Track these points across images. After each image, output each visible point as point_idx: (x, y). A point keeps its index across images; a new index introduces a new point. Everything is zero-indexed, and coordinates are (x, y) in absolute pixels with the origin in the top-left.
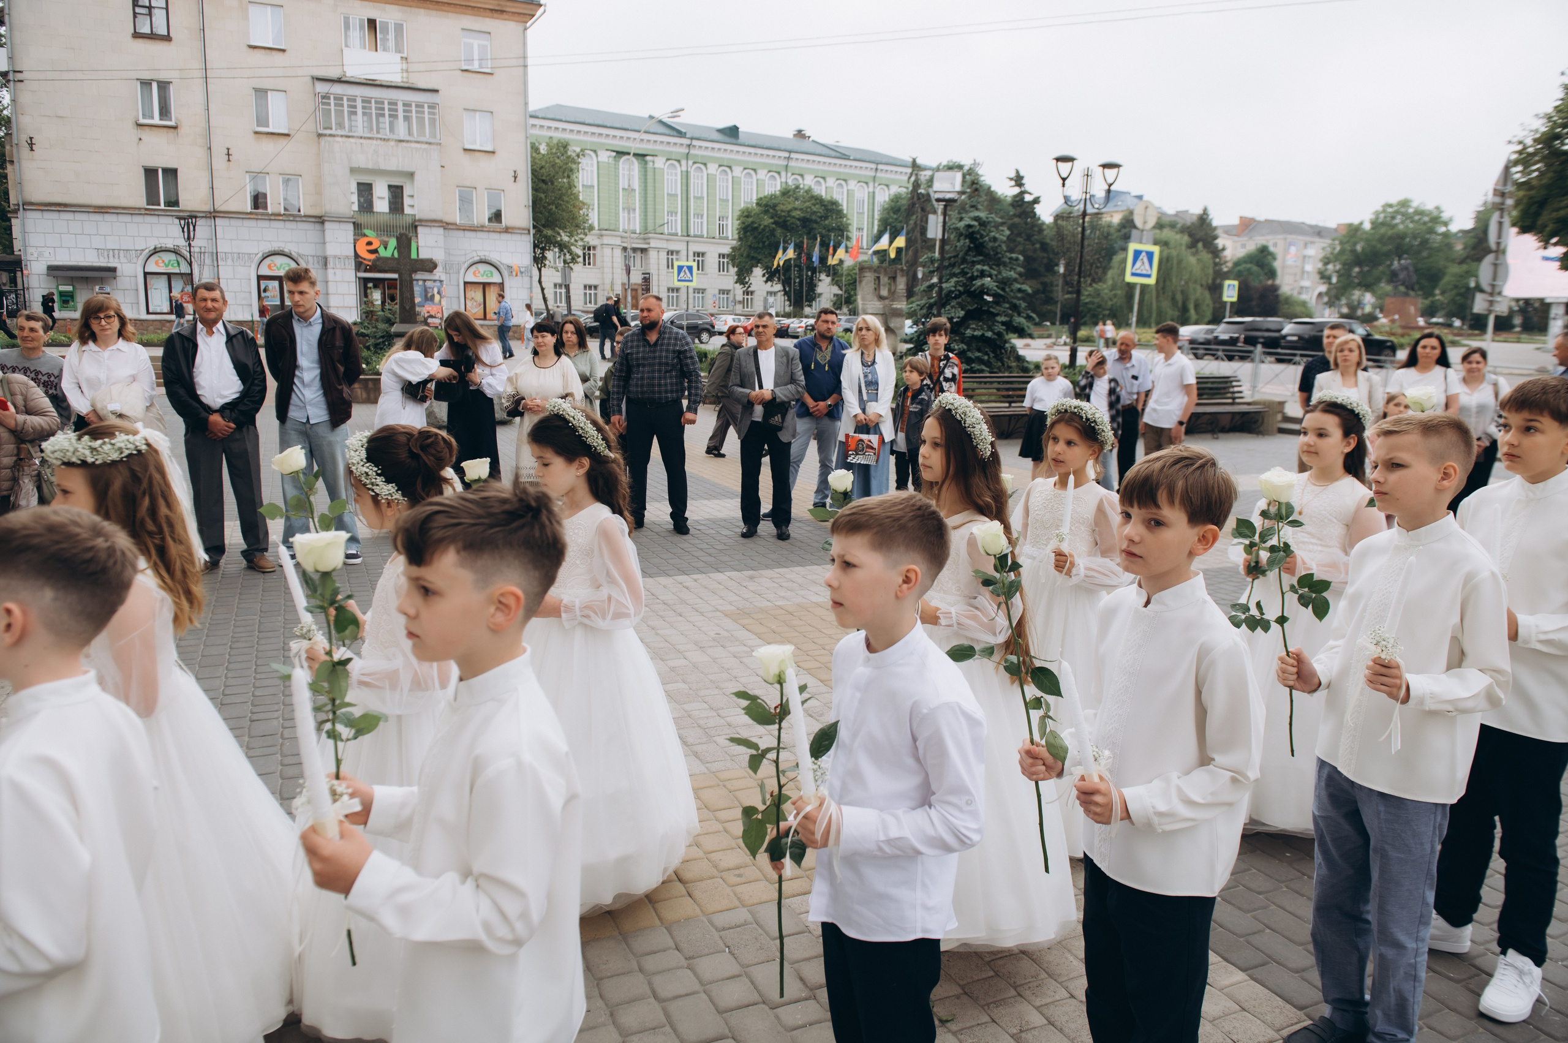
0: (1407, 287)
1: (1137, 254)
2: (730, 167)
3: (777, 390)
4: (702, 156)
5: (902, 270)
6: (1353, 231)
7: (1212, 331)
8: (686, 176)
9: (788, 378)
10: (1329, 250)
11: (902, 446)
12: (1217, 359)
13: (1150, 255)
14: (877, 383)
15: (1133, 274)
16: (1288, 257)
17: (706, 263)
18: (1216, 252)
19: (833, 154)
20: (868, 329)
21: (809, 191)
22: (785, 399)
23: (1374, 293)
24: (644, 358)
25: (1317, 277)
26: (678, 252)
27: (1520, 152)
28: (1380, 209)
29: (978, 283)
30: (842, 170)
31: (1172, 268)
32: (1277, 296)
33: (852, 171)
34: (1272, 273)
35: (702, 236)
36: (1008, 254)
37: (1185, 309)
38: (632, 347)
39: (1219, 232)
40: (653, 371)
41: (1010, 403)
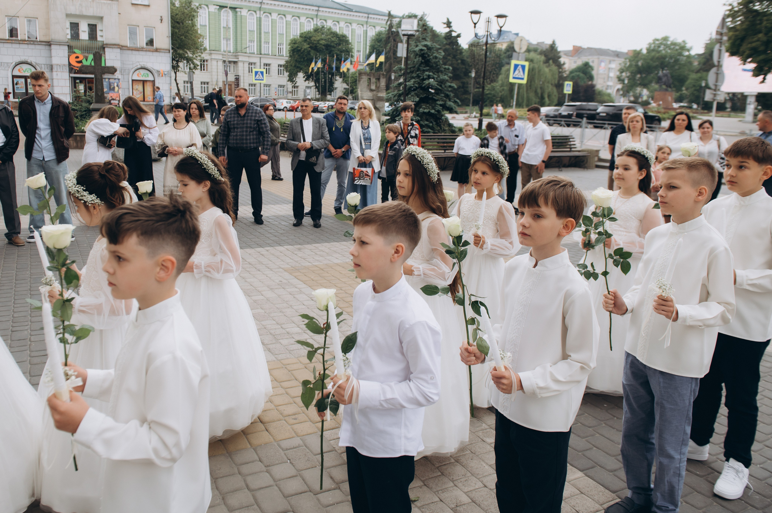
0: (667, 86)
1: (516, 66)
2: (285, 15)
3: (314, 143)
4: (269, 9)
5: (383, 75)
6: (637, 54)
7: (558, 110)
8: (259, 20)
9: (320, 136)
10: (623, 65)
11: (385, 174)
12: (561, 126)
13: (523, 67)
14: (370, 139)
15: (514, 78)
16: (600, 69)
17: (271, 70)
18: (560, 66)
19: (343, 8)
20: (365, 108)
21: (329, 29)
22: (318, 148)
23: (648, 89)
24: (237, 124)
25: (617, 80)
26: (255, 64)
27: (730, 10)
28: (652, 42)
29: (426, 82)
30: (348, 17)
31: (535, 75)
32: (594, 91)
33: (355, 18)
34: (591, 78)
35: (269, 55)
36: (443, 66)
37: (542, 98)
38: (231, 118)
39: (561, 54)
40: (243, 131)
41: (445, 150)
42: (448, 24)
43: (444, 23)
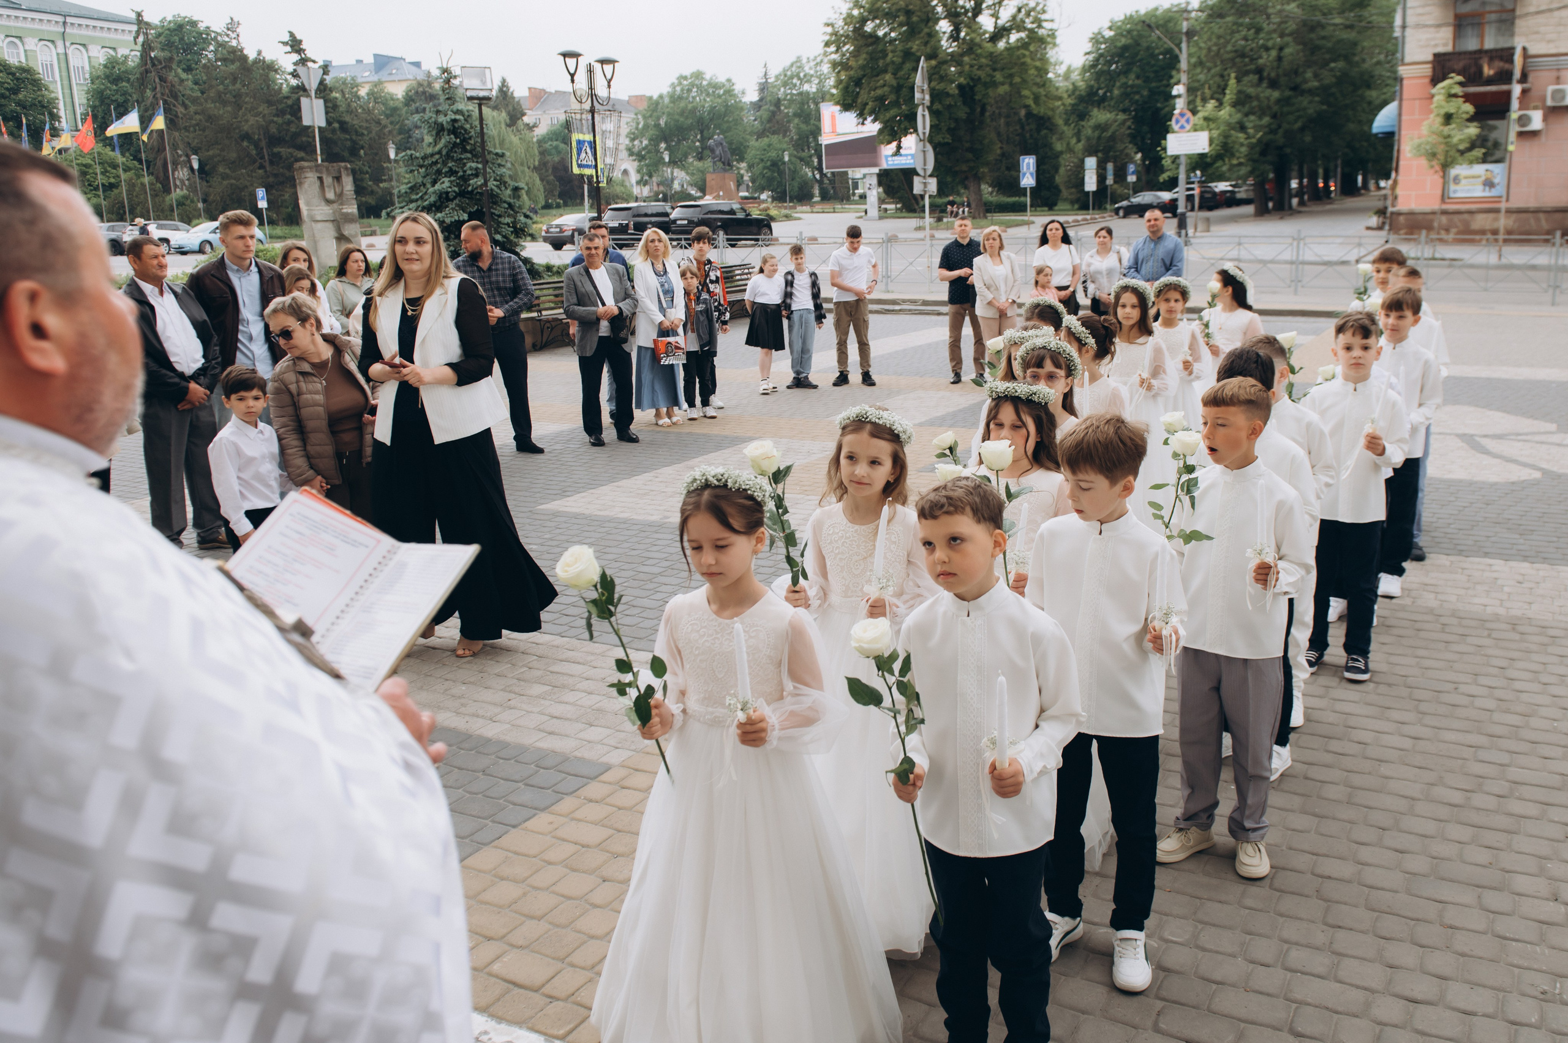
0: (724, 163)
5: (346, 168)
6: (654, 106)
10: (634, 125)
11: (694, 347)
15: (579, 166)
23: (683, 168)
25: (626, 153)
27: (831, 35)
28: (676, 81)
42: (295, 45)
43: (285, 44)
